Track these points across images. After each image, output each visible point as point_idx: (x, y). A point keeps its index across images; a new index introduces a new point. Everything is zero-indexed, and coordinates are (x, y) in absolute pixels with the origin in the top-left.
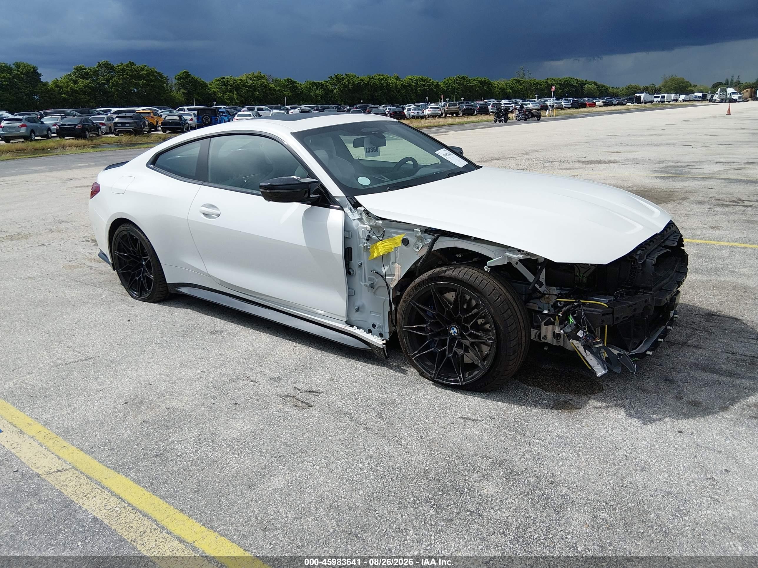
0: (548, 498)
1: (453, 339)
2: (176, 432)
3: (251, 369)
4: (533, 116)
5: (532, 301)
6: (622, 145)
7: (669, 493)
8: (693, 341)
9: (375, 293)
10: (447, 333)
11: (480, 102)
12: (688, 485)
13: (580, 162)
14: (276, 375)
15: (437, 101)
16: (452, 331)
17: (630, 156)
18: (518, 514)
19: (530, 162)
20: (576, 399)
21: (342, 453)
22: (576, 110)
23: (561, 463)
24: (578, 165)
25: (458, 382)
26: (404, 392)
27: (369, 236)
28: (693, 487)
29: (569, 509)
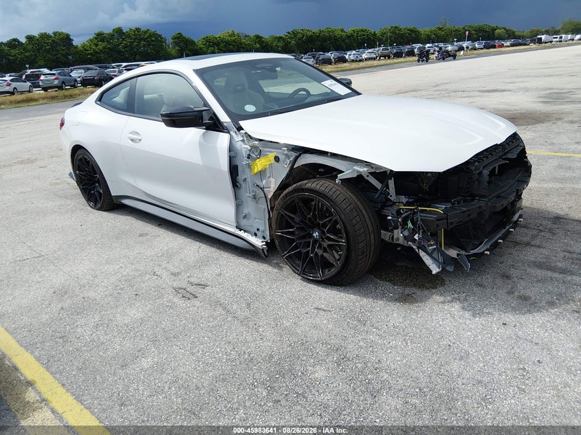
0: (369, 383)
1: (316, 241)
2: (82, 318)
3: (160, 266)
4: (450, 56)
5: (387, 208)
6: (517, 77)
7: (480, 382)
8: (537, 242)
9: (257, 203)
10: (311, 236)
11: (409, 47)
12: (500, 374)
13: (479, 91)
14: (177, 270)
15: (374, 47)
16: (315, 235)
17: (522, 85)
18: (338, 398)
19: (438, 92)
20: (419, 292)
21: (206, 339)
22: (488, 50)
23: (389, 351)
24: (477, 94)
25: (318, 277)
26: (275, 286)
27: (249, 155)
28: (504, 377)
29: (385, 394)
